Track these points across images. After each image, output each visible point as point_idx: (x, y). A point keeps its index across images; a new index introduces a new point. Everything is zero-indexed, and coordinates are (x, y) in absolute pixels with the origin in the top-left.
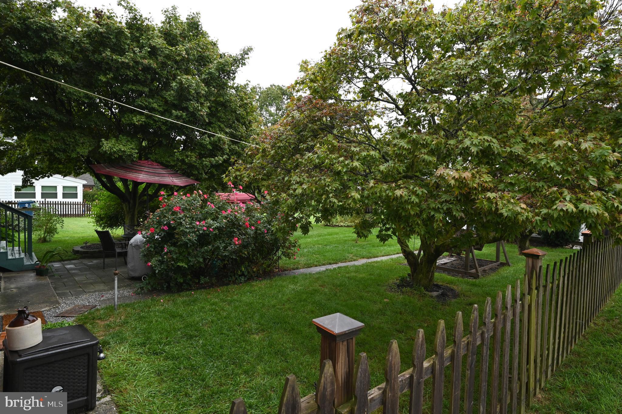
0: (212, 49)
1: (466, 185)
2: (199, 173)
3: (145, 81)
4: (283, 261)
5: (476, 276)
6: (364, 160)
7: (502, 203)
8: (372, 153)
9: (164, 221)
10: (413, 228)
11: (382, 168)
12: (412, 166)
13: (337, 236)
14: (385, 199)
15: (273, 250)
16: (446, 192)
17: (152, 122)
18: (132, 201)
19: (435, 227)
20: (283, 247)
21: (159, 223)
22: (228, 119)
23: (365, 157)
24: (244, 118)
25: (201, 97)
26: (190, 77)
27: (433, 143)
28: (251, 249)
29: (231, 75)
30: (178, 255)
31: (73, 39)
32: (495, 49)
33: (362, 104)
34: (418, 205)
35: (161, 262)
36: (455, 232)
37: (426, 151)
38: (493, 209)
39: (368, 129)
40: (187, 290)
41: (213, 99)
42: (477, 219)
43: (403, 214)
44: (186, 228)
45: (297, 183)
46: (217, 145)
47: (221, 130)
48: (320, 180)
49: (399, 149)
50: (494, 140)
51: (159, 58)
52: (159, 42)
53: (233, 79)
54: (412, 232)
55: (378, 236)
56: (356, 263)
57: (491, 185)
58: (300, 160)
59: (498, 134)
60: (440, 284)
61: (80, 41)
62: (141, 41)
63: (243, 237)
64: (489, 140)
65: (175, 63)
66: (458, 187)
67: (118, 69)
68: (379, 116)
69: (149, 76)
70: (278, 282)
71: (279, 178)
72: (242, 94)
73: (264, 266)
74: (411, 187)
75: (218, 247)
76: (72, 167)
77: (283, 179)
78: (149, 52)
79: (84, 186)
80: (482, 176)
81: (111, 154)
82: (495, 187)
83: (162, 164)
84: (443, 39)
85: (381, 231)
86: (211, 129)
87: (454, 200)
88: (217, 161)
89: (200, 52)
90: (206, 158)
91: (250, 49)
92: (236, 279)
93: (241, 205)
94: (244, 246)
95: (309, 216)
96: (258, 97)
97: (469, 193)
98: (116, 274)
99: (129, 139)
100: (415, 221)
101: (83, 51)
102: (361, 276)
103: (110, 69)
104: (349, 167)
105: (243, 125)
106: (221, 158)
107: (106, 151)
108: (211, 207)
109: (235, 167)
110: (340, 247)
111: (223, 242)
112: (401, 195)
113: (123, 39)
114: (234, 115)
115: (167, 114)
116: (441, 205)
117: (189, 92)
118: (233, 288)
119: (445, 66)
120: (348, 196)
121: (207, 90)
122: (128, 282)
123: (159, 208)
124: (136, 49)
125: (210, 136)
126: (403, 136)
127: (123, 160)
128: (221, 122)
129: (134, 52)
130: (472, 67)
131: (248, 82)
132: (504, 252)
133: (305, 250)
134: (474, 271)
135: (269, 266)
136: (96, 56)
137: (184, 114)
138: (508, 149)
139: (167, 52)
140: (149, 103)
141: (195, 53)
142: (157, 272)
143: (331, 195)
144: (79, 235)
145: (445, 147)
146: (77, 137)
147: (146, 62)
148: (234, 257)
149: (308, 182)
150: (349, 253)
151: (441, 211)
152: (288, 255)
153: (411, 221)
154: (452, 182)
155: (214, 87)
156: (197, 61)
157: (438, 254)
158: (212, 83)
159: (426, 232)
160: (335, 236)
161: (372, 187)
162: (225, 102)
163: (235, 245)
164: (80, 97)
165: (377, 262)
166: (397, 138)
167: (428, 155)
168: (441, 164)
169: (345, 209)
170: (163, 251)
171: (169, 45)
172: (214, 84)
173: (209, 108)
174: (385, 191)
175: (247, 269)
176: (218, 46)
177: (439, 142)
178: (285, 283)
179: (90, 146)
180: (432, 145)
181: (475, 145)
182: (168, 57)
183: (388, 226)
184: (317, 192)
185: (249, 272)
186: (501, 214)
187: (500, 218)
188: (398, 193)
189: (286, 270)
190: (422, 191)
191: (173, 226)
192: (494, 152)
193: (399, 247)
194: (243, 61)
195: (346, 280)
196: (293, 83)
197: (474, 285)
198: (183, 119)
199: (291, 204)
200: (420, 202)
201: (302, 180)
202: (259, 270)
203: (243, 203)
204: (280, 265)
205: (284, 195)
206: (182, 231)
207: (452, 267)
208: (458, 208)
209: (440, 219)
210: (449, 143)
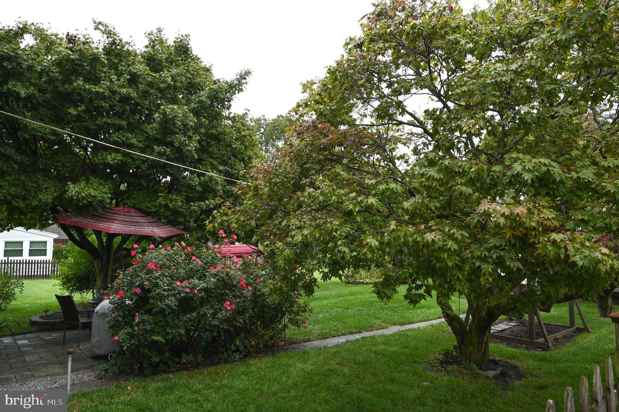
0: (204, 75)
1: (521, 224)
2: (185, 220)
3: (123, 113)
4: (291, 331)
5: (545, 347)
6: (383, 196)
7: (574, 247)
8: (393, 185)
9: (136, 281)
10: (453, 285)
11: (406, 205)
12: (449, 204)
13: (361, 297)
14: (413, 246)
15: (276, 316)
16: (495, 235)
17: (130, 161)
18: (105, 258)
19: (483, 283)
20: (290, 312)
21: (131, 284)
22: (221, 154)
23: (383, 192)
24: (242, 153)
25: (189, 129)
26: (175, 107)
27: (472, 170)
28: (247, 315)
29: (226, 103)
30: (153, 325)
31: (40, 67)
32: (544, 49)
33: (382, 129)
34: (458, 253)
35: (131, 336)
36: (511, 290)
37: (463, 181)
38: (562, 256)
39: (392, 160)
40: (165, 372)
41: (203, 131)
42: (541, 271)
43: (438, 265)
44: (164, 290)
45: (298, 228)
46: (208, 186)
47: (214, 168)
48: (325, 223)
49: (428, 179)
50: (554, 164)
51: (140, 86)
52: (141, 68)
53: (229, 108)
54: (452, 289)
55: (406, 297)
56: (386, 332)
57: (556, 223)
58: (301, 199)
59: (558, 157)
60: (497, 358)
61: (49, 70)
62: (120, 68)
63: (238, 300)
64: (547, 163)
65: (160, 92)
66: (510, 227)
67: (91, 100)
68: (405, 144)
69: (128, 108)
70: (283, 359)
71: (276, 222)
72: (239, 125)
73: (266, 338)
74: (447, 229)
75: (205, 315)
76: (37, 218)
77: (280, 223)
78: (128, 80)
79: (55, 241)
80: (542, 212)
81: (78, 200)
82: (562, 226)
83: (141, 211)
84: (476, 43)
85: (409, 290)
86: (201, 167)
87: (505, 245)
88: (208, 206)
89: (190, 78)
90: (194, 202)
91: (248, 73)
92: (229, 356)
93: (236, 260)
94: (240, 312)
95: (311, 271)
96: (262, 130)
97: (527, 234)
98: (70, 353)
99: (102, 181)
100: (454, 275)
101: (50, 81)
102: (392, 349)
103: (82, 101)
104: (363, 205)
105: (240, 161)
106: (212, 201)
107: (72, 196)
108: (197, 263)
109: (221, 211)
110: (365, 311)
111: (212, 307)
112: (433, 240)
113: (99, 67)
114: (229, 149)
115: (148, 150)
116: (489, 252)
117: (174, 124)
118: (224, 368)
119: (481, 74)
120: (363, 243)
121: (196, 121)
122: (91, 362)
123: (132, 265)
124: (113, 77)
125: (199, 175)
126: (432, 163)
127: (93, 207)
128: (213, 158)
129: (111, 81)
130: (515, 72)
131: (246, 111)
132: (580, 313)
133: (321, 316)
134: (541, 340)
135: (271, 338)
136: (66, 87)
137: (168, 150)
138: (575, 175)
139: (150, 79)
140: (127, 138)
141: (184, 80)
142: (125, 348)
143: (339, 243)
144: (41, 302)
145: (488, 175)
146: (40, 181)
147: (124, 91)
148: (226, 327)
149: (310, 225)
150: (377, 318)
151: (489, 260)
152: (296, 323)
153: (449, 275)
154: (502, 221)
155: (205, 117)
156: (186, 89)
157: (492, 318)
158: (203, 113)
159: (471, 290)
160: (359, 296)
161: (393, 230)
162: (219, 135)
163: (227, 310)
164: (46, 134)
165: (412, 330)
166: (424, 166)
167: (467, 186)
168: (484, 198)
169: (360, 260)
170: (133, 321)
171: (151, 71)
172: (206, 114)
173: (199, 142)
174: (412, 236)
175: (243, 343)
176: (212, 72)
177: (480, 169)
178: (291, 360)
179: (55, 191)
180: (471, 173)
181: (529, 171)
182: (150, 85)
183: (419, 283)
184: (322, 239)
185: (245, 347)
186: (574, 264)
187: (573, 268)
188: (429, 237)
189: (294, 343)
190: (462, 234)
191: (147, 287)
192: (555, 180)
193: (439, 310)
194: (240, 87)
195: (372, 355)
196: (295, 105)
197: (543, 360)
198: (167, 156)
199: (288, 256)
200: (460, 248)
201: (302, 223)
202: (259, 343)
203: (238, 257)
204: (287, 336)
205: (279, 244)
206: (158, 294)
207: (512, 335)
208: (513, 256)
209: (489, 273)
210: (493, 169)
